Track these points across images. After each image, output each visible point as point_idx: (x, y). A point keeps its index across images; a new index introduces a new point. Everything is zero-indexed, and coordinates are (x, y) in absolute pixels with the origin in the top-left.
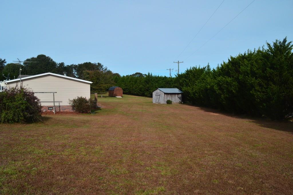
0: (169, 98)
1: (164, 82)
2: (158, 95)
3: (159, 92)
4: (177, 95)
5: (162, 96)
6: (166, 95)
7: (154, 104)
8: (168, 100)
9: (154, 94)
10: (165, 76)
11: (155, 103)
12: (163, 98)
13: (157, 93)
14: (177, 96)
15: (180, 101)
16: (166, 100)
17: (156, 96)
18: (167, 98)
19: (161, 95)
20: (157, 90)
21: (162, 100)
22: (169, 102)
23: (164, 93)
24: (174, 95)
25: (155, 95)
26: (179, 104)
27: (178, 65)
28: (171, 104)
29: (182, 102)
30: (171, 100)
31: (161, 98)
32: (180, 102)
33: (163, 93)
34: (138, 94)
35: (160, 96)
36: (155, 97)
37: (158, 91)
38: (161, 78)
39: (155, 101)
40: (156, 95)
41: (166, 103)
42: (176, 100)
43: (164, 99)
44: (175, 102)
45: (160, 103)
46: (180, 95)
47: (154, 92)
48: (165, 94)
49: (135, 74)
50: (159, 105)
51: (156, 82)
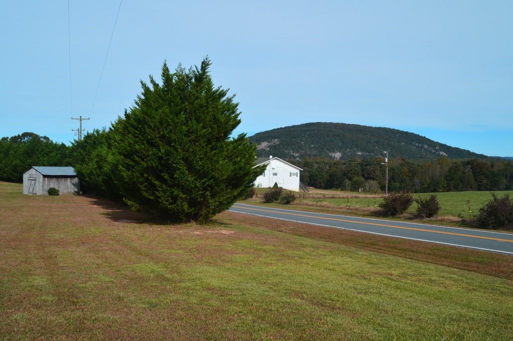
0: (53, 184)
1: (59, 154)
2: (32, 180)
3: (34, 173)
4: (69, 179)
5: (39, 182)
6: (46, 179)
7: (26, 195)
8: (52, 188)
9: (26, 176)
10: (63, 144)
11: (27, 193)
12: (41, 185)
13: (31, 175)
14: (71, 182)
15: (76, 190)
16: (47, 188)
17: (29, 180)
18: (49, 184)
19: (37, 179)
20: (31, 170)
21: (39, 188)
22: (53, 192)
23: (43, 175)
24: (63, 180)
25: (27, 179)
26: (75, 195)
27: (81, 123)
28: (58, 195)
29: (81, 193)
30: (56, 187)
31: (37, 184)
32: (75, 192)
33: (41, 176)
34: (9, 178)
35: (35, 180)
36: (28, 183)
37: (32, 172)
38: (56, 147)
39: (27, 189)
40: (30, 178)
41: (47, 193)
42: (67, 188)
43: (43, 186)
44: (65, 191)
45: (35, 194)
46: (76, 180)
47: (27, 173)
48: (45, 176)
49: (21, 134)
50: (33, 197)
51: (46, 154)
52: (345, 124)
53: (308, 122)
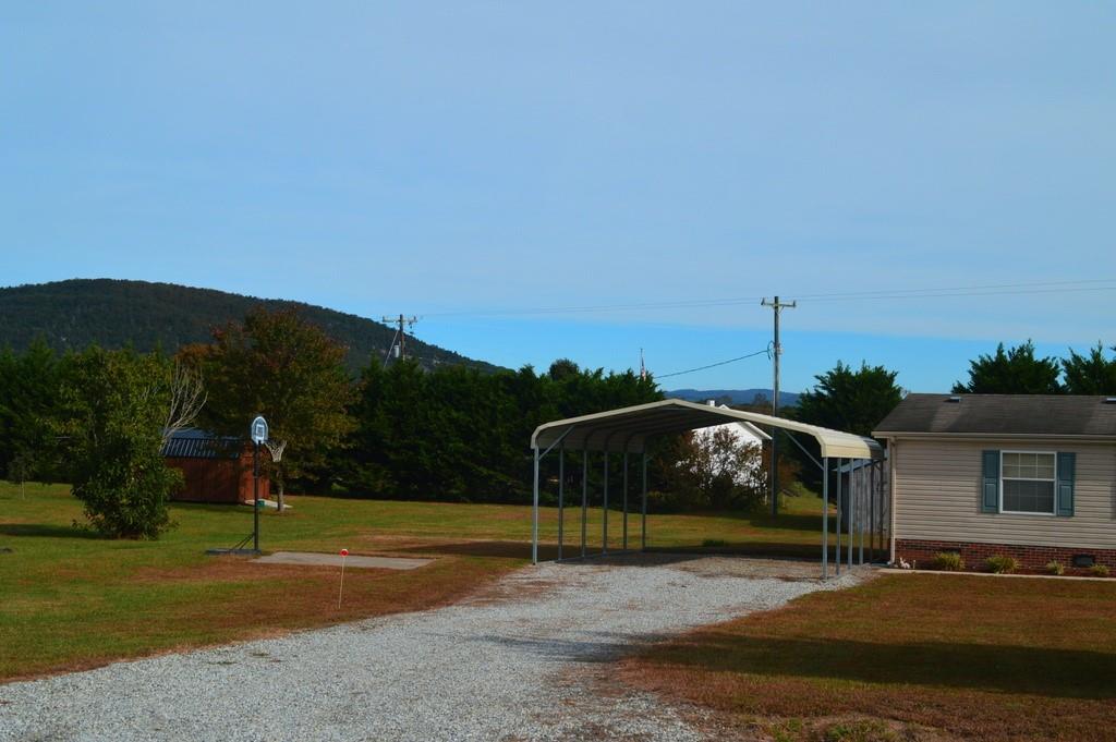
52: (183, 287)
53: (72, 278)
